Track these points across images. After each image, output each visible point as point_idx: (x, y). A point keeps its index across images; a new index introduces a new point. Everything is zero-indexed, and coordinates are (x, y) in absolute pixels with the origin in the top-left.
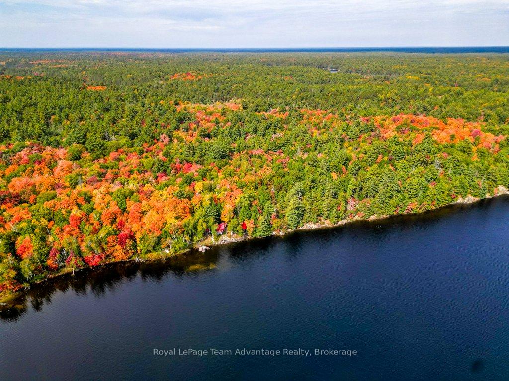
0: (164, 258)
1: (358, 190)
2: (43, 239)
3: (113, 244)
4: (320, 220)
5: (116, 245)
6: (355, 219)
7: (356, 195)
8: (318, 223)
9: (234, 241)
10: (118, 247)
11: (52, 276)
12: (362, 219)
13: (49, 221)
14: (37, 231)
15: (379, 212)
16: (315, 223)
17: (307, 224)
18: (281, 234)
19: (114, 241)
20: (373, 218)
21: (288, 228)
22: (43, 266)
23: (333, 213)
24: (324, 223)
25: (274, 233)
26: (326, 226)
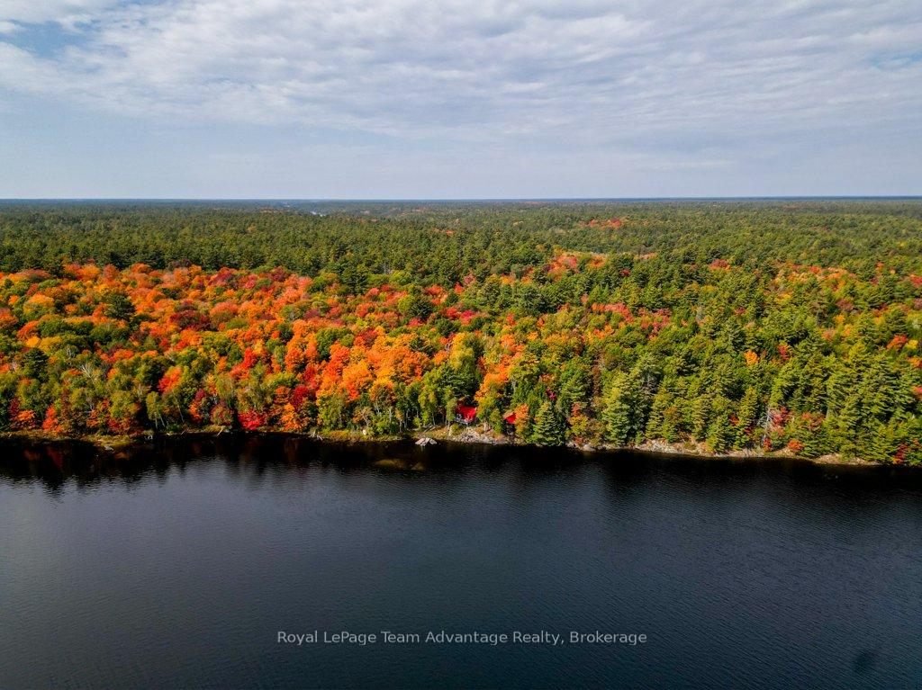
0: (353, 440)
1: (798, 392)
2: (198, 377)
3: (282, 401)
4: (687, 439)
5: (286, 404)
6: (779, 454)
7: (794, 403)
8: (678, 445)
9: (486, 440)
10: (288, 407)
11: (190, 431)
12: (798, 457)
13: (221, 355)
14: (194, 363)
15: (844, 447)
16: (672, 442)
17: (654, 441)
18: (586, 448)
19: (286, 396)
20: (827, 459)
21: (603, 440)
22: (184, 414)
23: (715, 428)
24: (694, 447)
25: (571, 444)
26: (697, 453)
